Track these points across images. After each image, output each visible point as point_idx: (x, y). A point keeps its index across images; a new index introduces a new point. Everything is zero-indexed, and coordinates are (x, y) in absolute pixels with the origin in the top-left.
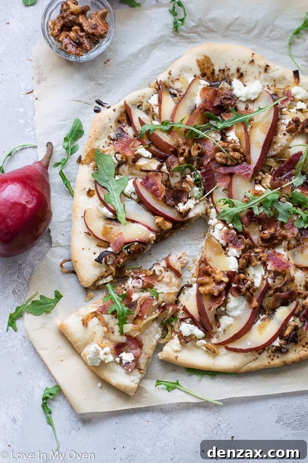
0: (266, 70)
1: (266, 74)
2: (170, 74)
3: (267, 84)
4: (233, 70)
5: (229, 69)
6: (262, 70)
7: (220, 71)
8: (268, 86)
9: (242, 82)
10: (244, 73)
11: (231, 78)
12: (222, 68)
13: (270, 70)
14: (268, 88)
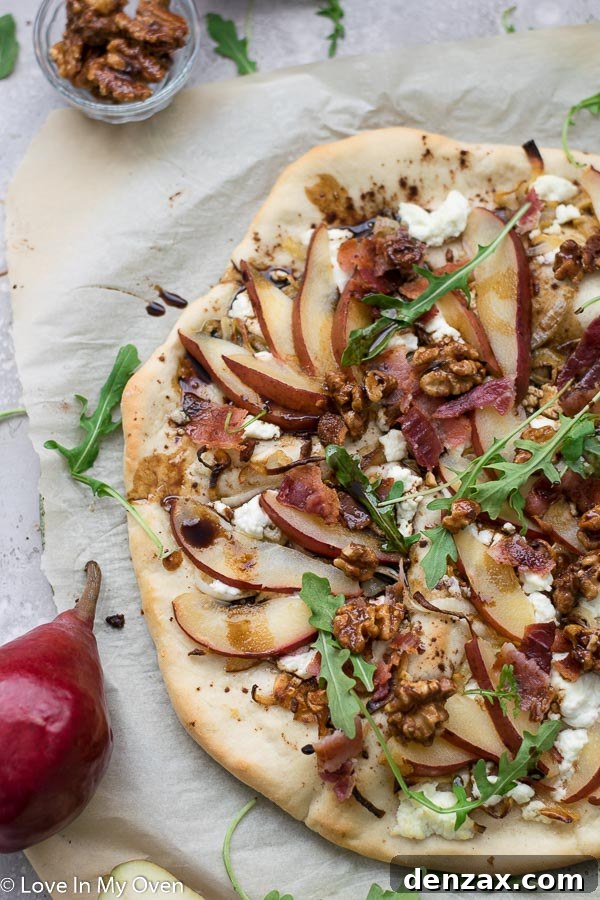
0: (463, 163)
1: (466, 171)
2: (257, 239)
3: (476, 191)
4: (392, 186)
5: (382, 187)
6: (456, 165)
7: (363, 197)
8: (478, 196)
9: (421, 206)
10: (418, 184)
11: (394, 204)
12: (367, 189)
13: (470, 159)
14: (482, 200)
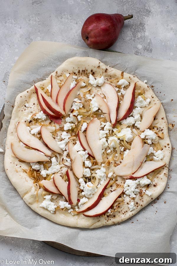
0: (106, 71)
1: (106, 73)
2: (57, 73)
3: (107, 78)
4: (89, 71)
5: (87, 70)
6: (104, 71)
7: (82, 71)
8: (107, 79)
9: (94, 77)
10: (95, 72)
11: (88, 74)
12: (84, 70)
13: (108, 71)
14: (107, 80)
